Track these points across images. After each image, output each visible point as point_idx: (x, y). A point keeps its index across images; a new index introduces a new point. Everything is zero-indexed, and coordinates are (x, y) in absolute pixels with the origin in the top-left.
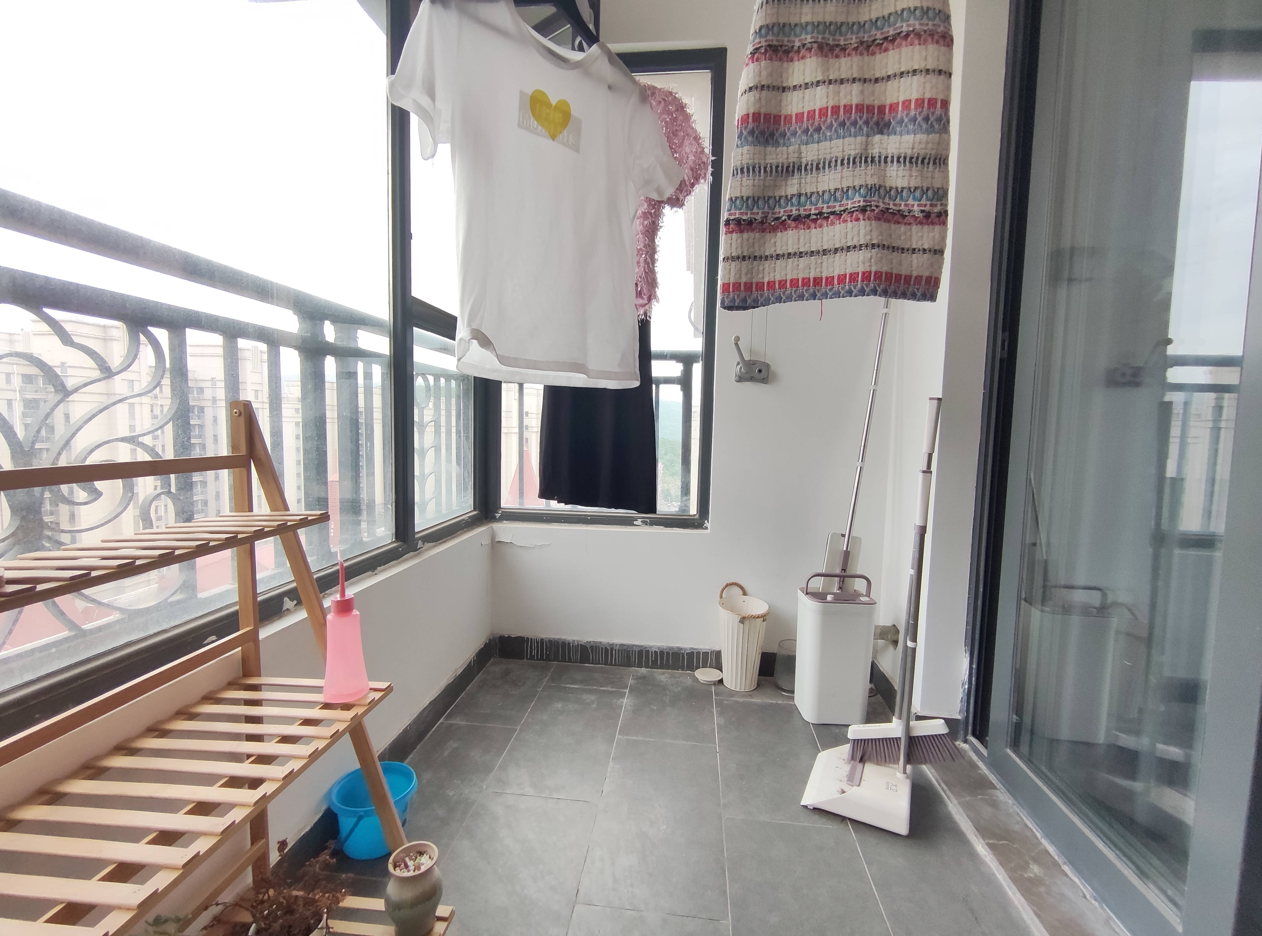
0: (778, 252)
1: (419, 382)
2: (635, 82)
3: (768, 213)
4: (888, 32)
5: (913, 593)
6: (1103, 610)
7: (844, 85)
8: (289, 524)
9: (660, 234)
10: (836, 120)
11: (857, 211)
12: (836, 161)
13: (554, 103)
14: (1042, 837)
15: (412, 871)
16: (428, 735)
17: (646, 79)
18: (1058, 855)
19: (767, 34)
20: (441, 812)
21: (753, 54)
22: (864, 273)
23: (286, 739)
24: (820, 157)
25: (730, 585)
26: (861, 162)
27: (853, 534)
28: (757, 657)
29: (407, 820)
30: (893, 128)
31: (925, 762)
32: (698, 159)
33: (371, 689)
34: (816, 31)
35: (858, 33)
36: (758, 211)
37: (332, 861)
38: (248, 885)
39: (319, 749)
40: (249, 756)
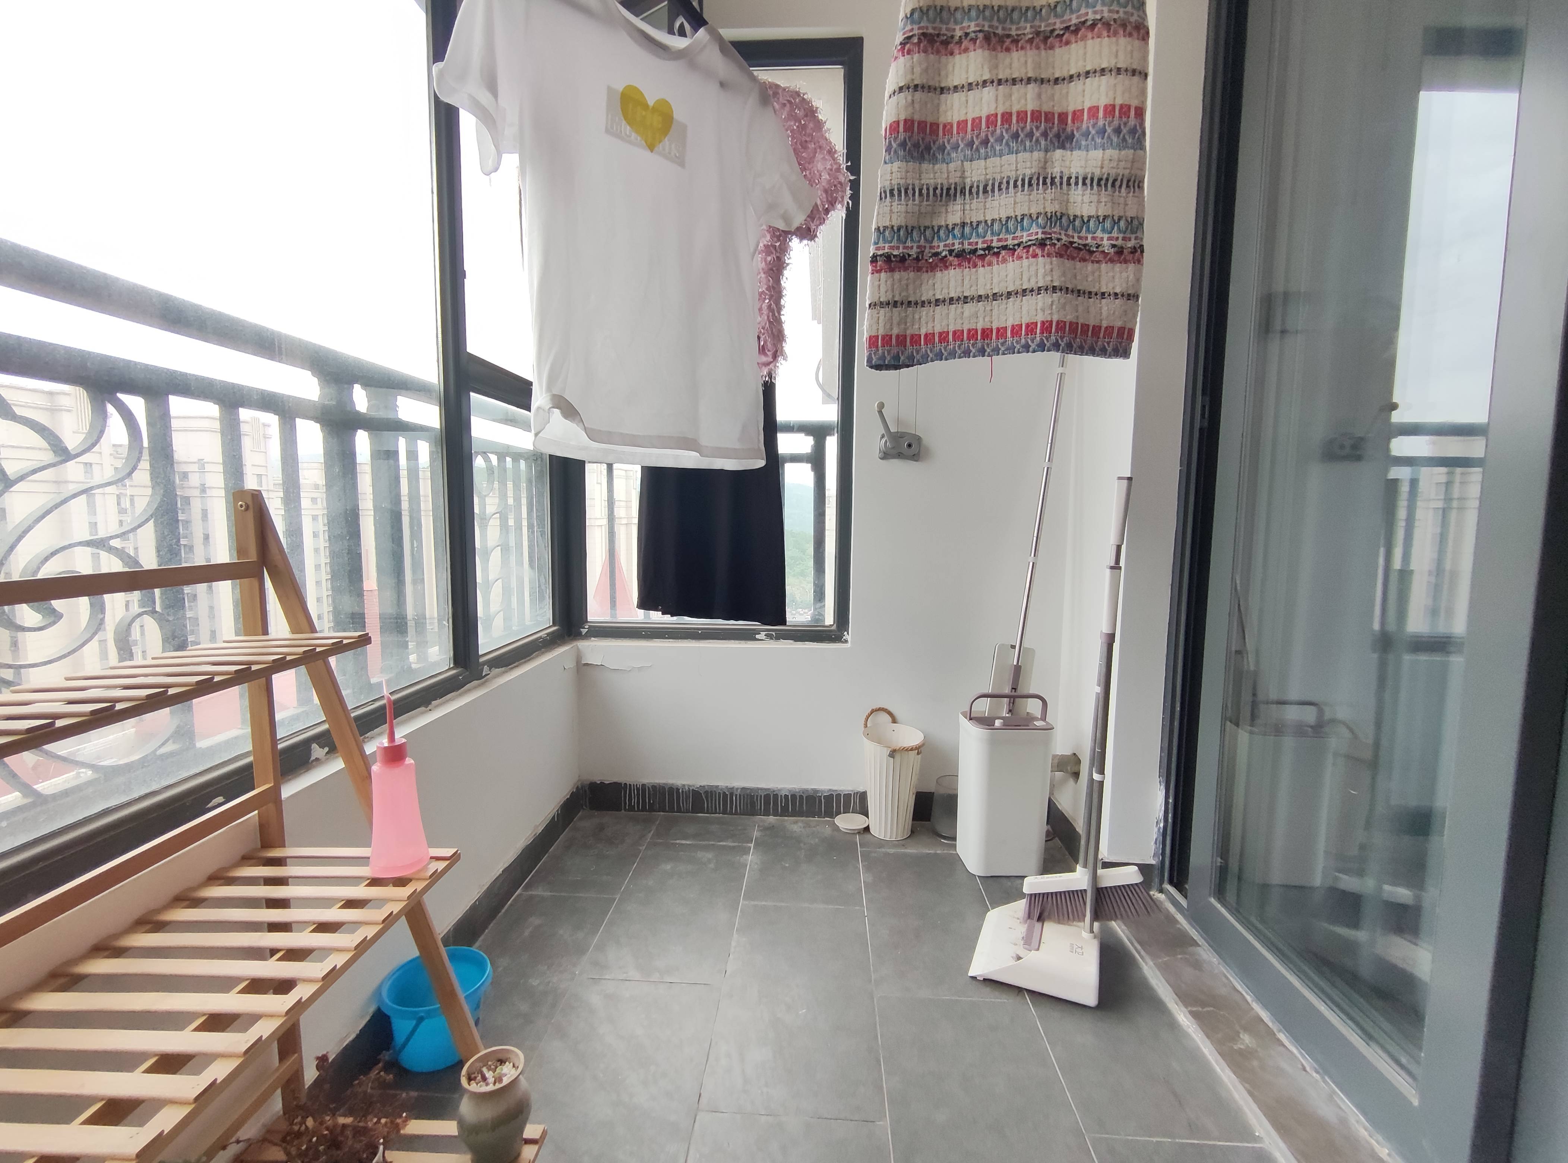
0: (938, 297)
1: (479, 462)
2: (754, 79)
3: (925, 247)
4: (1070, 20)
5: (1100, 716)
6: (1319, 729)
7: (1017, 86)
8: (318, 649)
9: (786, 273)
10: (1007, 130)
11: (1034, 245)
12: (1008, 183)
13: (651, 103)
14: (1252, 1001)
15: (491, 1085)
16: (503, 911)
17: (767, 75)
18: (1272, 1021)
19: (921, 19)
20: (524, 1007)
21: (903, 44)
22: (1043, 323)
23: (323, 927)
24: (988, 177)
25: (876, 711)
26: (1038, 184)
27: (1026, 644)
28: (910, 799)
29: (481, 1018)
30: (1077, 141)
31: (1115, 918)
32: (834, 179)
33: (432, 858)
34: (981, 16)
35: (1033, 22)
36: (913, 244)
37: (388, 1078)
38: (278, 1112)
39: (368, 939)
40: (273, 952)
